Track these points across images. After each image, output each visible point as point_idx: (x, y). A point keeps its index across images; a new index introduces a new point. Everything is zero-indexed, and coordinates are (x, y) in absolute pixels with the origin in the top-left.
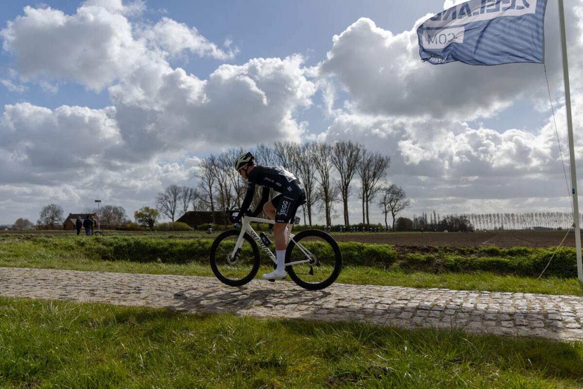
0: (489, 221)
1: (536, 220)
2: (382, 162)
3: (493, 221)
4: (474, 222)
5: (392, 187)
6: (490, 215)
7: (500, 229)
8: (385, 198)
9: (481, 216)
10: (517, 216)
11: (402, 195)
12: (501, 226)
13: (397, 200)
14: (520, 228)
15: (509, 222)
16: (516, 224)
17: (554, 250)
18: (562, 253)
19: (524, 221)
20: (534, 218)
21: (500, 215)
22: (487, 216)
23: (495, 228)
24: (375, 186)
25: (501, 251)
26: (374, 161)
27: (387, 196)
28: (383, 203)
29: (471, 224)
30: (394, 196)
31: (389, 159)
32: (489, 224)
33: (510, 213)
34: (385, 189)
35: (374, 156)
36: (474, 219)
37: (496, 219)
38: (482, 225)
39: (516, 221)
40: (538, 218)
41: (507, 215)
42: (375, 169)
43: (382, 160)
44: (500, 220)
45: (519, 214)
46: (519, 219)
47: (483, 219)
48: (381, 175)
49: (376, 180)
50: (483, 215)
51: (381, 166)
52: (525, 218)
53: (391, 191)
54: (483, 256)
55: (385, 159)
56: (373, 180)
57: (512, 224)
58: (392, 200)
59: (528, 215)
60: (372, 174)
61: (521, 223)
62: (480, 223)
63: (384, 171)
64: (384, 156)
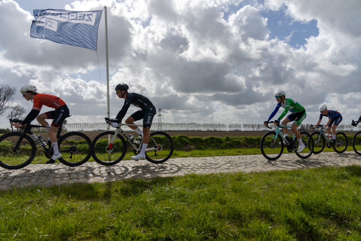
0: (76, 127)
1: (99, 126)
2: (10, 91)
3: (78, 127)
4: (67, 128)
5: (17, 106)
6: (76, 124)
7: (81, 131)
8: (12, 113)
9: (71, 124)
10: (90, 124)
11: (24, 112)
12: (82, 129)
13: (20, 114)
14: (91, 130)
15: (86, 127)
16: (89, 128)
17: (101, 140)
18: (104, 142)
19: (93, 127)
20: (98, 125)
21: (81, 124)
22: (75, 124)
23: (79, 130)
24: (5, 105)
25: (75, 142)
26: (5, 89)
27: (13, 112)
28: (10, 116)
29: (66, 129)
30: (18, 112)
31: (15, 90)
32: (76, 128)
33: (87, 123)
34: (12, 107)
35: (5, 86)
36: (68, 126)
37: (79, 126)
38: (72, 129)
39: (89, 127)
40: (100, 125)
41: (85, 124)
42: (5, 95)
43: (10, 90)
44: (81, 126)
45: (91, 123)
46: (91, 126)
47: (73, 125)
48: (9, 98)
49: (5, 101)
50: (72, 124)
51: (9, 93)
52: (94, 125)
53: (17, 109)
54: (66, 145)
55: (12, 89)
56: (4, 101)
57: (87, 128)
58: (17, 114)
59: (95, 124)
60: (3, 98)
61: (92, 128)
62: (71, 128)
63: (12, 96)
64: (12, 87)
